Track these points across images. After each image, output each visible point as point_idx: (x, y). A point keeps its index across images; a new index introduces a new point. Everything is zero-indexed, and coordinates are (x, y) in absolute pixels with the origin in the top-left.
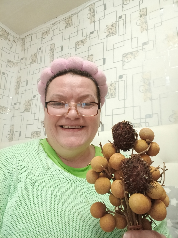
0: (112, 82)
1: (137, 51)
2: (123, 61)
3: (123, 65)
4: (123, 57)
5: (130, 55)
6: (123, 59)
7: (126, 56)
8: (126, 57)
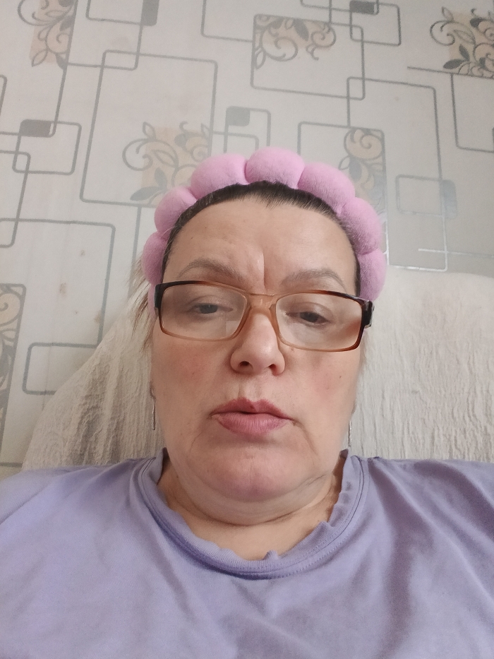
0: (185, 127)
1: (326, 24)
2: (257, 45)
3: (254, 65)
4: (256, 27)
5: (293, 33)
6: (258, 37)
7: (273, 31)
8: (270, 32)
